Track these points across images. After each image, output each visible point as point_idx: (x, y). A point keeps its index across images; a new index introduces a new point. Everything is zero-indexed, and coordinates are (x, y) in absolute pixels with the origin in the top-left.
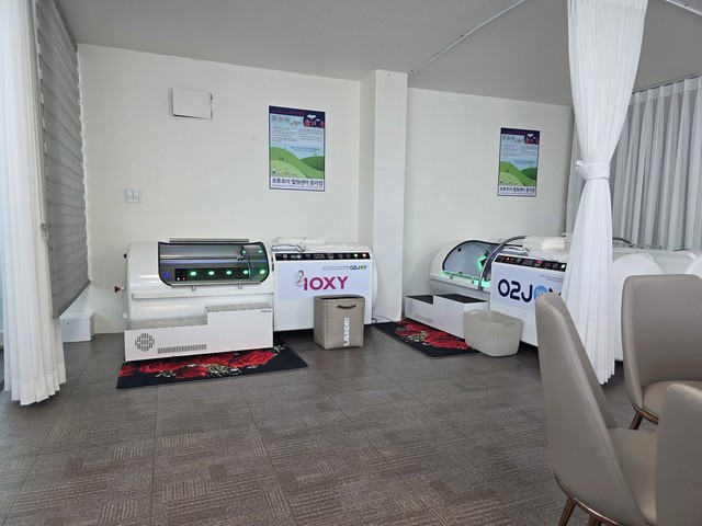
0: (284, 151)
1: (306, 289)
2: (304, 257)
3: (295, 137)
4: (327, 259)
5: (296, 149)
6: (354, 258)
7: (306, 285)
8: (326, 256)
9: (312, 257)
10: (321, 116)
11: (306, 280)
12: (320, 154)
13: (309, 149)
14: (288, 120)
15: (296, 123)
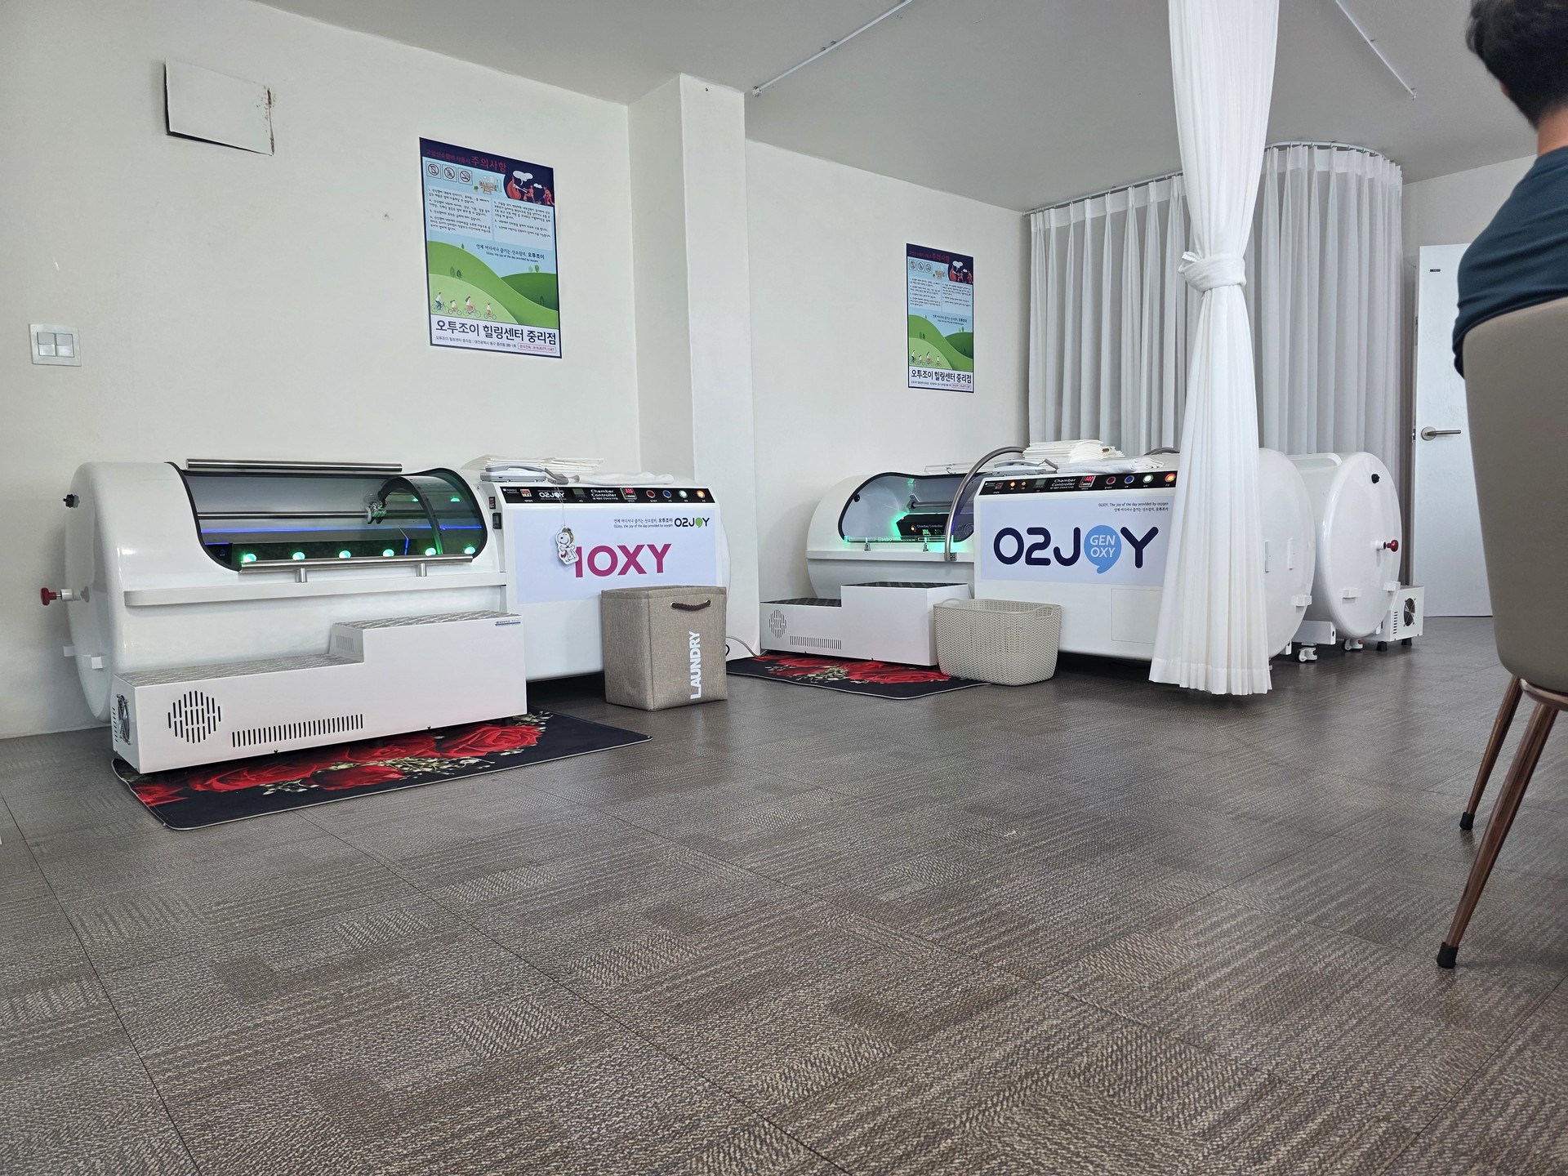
0: (460, 252)
1: (579, 574)
2: (571, 495)
3: (486, 220)
4: (621, 500)
5: (490, 249)
6: (681, 500)
7: (579, 564)
8: (618, 495)
9: (588, 495)
10: (545, 175)
11: (579, 550)
12: (546, 268)
13: (520, 255)
14: (467, 178)
15: (487, 188)
